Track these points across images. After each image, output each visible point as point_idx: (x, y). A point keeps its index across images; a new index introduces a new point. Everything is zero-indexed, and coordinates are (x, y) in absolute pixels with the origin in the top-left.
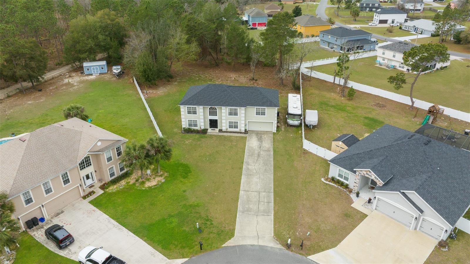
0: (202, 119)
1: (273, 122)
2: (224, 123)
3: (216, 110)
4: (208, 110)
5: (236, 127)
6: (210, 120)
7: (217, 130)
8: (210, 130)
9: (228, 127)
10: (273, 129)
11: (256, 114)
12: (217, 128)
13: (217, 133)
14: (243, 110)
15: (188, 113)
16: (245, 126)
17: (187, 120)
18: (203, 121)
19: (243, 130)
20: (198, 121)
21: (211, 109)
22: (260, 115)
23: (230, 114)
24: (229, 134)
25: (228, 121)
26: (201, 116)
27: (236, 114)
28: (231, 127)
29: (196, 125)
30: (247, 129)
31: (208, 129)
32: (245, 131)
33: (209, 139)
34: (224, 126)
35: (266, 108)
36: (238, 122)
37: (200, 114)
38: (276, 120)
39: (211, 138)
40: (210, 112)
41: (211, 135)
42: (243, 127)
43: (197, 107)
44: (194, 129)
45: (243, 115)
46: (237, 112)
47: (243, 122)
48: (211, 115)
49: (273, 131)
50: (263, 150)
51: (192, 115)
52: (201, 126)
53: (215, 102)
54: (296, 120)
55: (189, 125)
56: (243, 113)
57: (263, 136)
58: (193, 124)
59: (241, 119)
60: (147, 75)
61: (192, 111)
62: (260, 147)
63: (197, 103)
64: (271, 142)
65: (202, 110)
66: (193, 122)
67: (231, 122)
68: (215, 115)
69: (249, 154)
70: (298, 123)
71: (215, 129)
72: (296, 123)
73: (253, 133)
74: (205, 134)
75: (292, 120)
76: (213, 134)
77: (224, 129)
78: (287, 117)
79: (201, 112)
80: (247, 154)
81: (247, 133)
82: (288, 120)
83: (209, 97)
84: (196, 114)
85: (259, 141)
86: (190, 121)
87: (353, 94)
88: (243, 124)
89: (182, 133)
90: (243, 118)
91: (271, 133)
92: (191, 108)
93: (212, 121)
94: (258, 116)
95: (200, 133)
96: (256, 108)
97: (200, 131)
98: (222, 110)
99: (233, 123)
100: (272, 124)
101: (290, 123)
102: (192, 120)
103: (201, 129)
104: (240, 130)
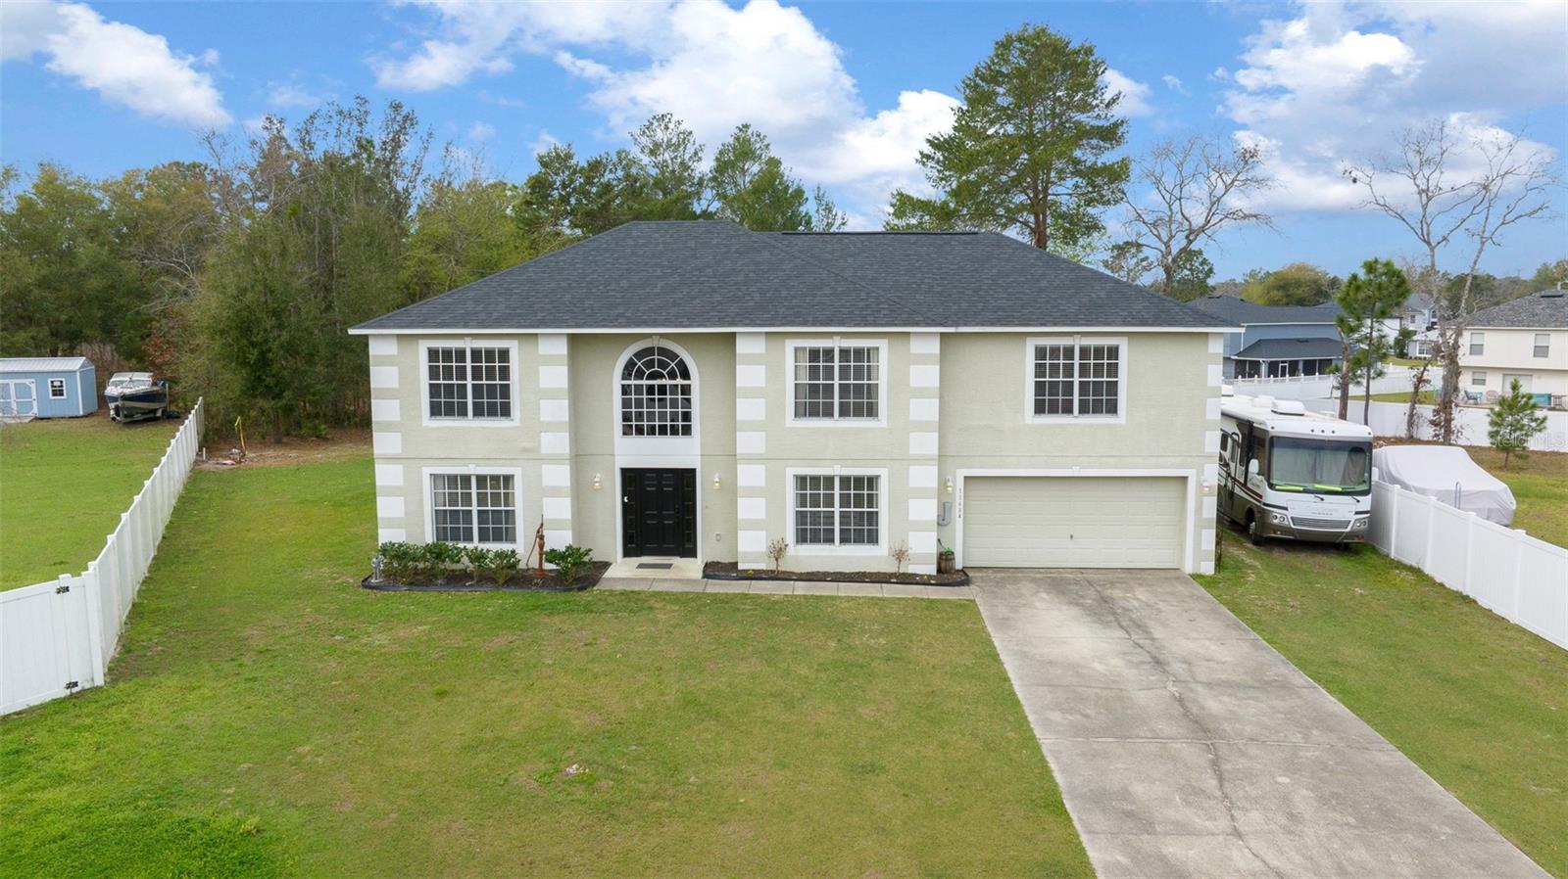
0: (554, 459)
1: (1185, 478)
2: (753, 492)
3: (686, 375)
4: (617, 382)
5: (863, 530)
6: (625, 472)
7: (689, 569)
8: (623, 570)
9: (790, 536)
10: (1181, 545)
11: (1039, 409)
12: (694, 555)
13: (695, 581)
14: (922, 359)
15: (435, 411)
16: (943, 521)
17: (427, 471)
18: (559, 475)
19: (922, 559)
20: (518, 483)
21: (640, 375)
22: (1068, 410)
23: (813, 402)
24: (801, 588)
25: (791, 472)
26: (549, 427)
27: (861, 402)
28: (811, 530)
29: (500, 526)
30: (953, 553)
31: (606, 565)
32: (943, 564)
33: (617, 618)
34: (754, 525)
35: (1123, 345)
36: (877, 477)
37: (545, 417)
38: (1210, 456)
39: (632, 611)
40: (626, 404)
41: (632, 592)
42: (920, 526)
43: (513, 346)
44: (478, 557)
45: (927, 410)
46: (869, 379)
47: (925, 477)
48: (640, 431)
49: (1189, 568)
50: (1209, 685)
51: (470, 423)
52: (542, 524)
53: (675, 304)
54: (1340, 489)
55: (437, 528)
56: (921, 393)
57: (1116, 593)
58: (475, 508)
59: (912, 451)
60: (256, 352)
61: (469, 382)
62: (1158, 663)
63: (520, 315)
64: (1228, 626)
65: (562, 372)
66: (474, 491)
67: (815, 480)
68: (674, 431)
69: (1078, 717)
70: (1357, 513)
71: (676, 561)
72: (1342, 512)
73: (1016, 581)
74: (581, 589)
75: (1305, 491)
76: (657, 587)
77: (751, 549)
78: (1258, 474)
79: (552, 394)
80: (1056, 716)
81: (962, 578)
82: (1271, 497)
83: (624, 283)
84: (506, 411)
85: (1106, 624)
86: (452, 480)
87: (1526, 428)
88: (921, 493)
89: (366, 584)
90: (926, 443)
91: (1178, 578)
92: (461, 354)
93: (649, 489)
94: (1049, 426)
95: (536, 584)
96: (1036, 348)
97: (537, 566)
98: (738, 368)
99: (837, 492)
100: (1172, 490)
101: (1292, 518)
102: (473, 470)
103: (547, 553)
104: (900, 555)
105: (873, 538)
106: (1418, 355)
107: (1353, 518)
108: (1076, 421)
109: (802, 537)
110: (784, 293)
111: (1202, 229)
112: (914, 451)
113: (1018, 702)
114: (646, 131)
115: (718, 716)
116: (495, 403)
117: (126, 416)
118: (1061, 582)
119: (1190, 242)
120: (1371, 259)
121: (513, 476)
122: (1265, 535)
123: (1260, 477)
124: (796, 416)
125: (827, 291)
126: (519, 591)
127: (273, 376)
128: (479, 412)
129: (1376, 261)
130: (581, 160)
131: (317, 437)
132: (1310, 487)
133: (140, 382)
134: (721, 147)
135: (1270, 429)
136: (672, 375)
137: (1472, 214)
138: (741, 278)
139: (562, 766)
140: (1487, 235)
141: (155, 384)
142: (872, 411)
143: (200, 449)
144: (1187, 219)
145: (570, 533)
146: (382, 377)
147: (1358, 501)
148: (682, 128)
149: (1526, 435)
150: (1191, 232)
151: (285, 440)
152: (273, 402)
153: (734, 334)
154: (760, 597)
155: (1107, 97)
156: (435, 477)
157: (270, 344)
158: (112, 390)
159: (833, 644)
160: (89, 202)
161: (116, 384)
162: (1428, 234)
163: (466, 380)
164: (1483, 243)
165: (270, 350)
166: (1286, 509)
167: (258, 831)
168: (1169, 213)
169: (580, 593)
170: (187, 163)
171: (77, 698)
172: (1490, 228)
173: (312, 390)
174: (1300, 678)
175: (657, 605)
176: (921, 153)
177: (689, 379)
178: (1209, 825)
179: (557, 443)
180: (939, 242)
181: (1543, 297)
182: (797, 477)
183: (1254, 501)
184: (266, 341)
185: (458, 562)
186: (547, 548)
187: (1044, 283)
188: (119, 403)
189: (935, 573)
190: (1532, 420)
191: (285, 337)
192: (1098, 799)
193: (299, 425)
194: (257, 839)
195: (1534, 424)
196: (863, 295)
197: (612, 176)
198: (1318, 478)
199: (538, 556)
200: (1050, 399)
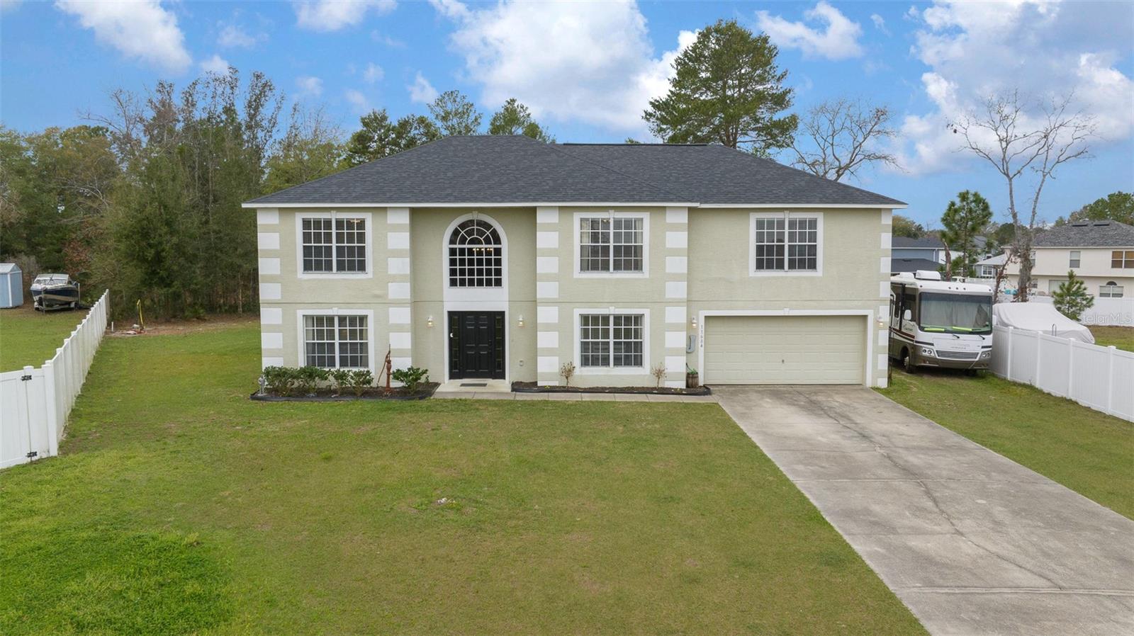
0: (399, 303)
1: (865, 317)
2: (549, 327)
3: (497, 241)
4: (446, 246)
5: (631, 355)
6: (451, 314)
7: (501, 387)
8: (449, 387)
9: (577, 361)
10: (864, 366)
11: (760, 265)
12: (502, 376)
13: (507, 393)
14: (675, 228)
15: (307, 266)
16: (690, 350)
17: (301, 313)
18: (402, 316)
19: (675, 377)
20: (371, 326)
21: (463, 241)
22: (781, 266)
23: (595, 259)
24: (587, 397)
25: (578, 312)
26: (394, 279)
27: (629, 258)
28: (592, 356)
29: (356, 354)
30: (697, 373)
31: (437, 385)
32: (690, 381)
33: (452, 415)
34: (550, 352)
35: (820, 218)
36: (642, 316)
37: (392, 271)
38: (883, 300)
39: (462, 411)
40: (453, 262)
41: (461, 400)
42: (674, 352)
43: (369, 218)
44: (341, 377)
45: (678, 265)
46: (635, 242)
47: (677, 315)
48: (463, 283)
49: (869, 383)
50: (907, 448)
51: (335, 276)
52: (390, 352)
53: (490, 187)
54: (971, 330)
55: (308, 357)
56: (675, 252)
57: (820, 398)
58: (337, 341)
59: (667, 296)
60: (153, 251)
61: (334, 245)
62: (864, 437)
63: (373, 194)
64: (908, 416)
65: (406, 236)
66: (336, 328)
67: (595, 319)
68: (489, 283)
69: (817, 467)
70: (983, 347)
71: (490, 381)
72: (972, 346)
73: (744, 392)
74: (421, 398)
75: (946, 332)
76: (477, 397)
77: (548, 370)
78: (910, 320)
79: (397, 254)
80: (801, 467)
81: (706, 391)
82: (922, 336)
83: (449, 174)
84: (362, 267)
85: (819, 416)
86: (319, 320)
87: (1079, 305)
88: (675, 327)
89: (254, 397)
90: (677, 290)
91: (862, 389)
92: (328, 224)
93: (469, 327)
94: (769, 278)
95: (386, 396)
96: (757, 221)
97: (385, 385)
98: (538, 234)
99: (611, 327)
100: (855, 327)
101: (937, 351)
102: (336, 311)
103: (394, 373)
104: (659, 374)
105: (638, 362)
106: (983, 275)
107: (980, 351)
108: (787, 274)
109: (585, 362)
110: (570, 181)
111: (847, 167)
112: (669, 295)
113: (769, 460)
114: (440, 103)
115: (545, 470)
116: (354, 260)
117: (47, 306)
118: (778, 392)
119: (839, 176)
120: (964, 190)
121: (367, 316)
122: (917, 365)
123: (914, 323)
124: (581, 269)
125: (603, 179)
126: (373, 400)
127: (165, 270)
128: (341, 267)
129: (967, 193)
130: (393, 120)
131: (197, 318)
132: (949, 328)
133: (60, 280)
134: (494, 115)
135: (919, 287)
136: (488, 241)
137: (1037, 154)
138: (537, 171)
139: (433, 499)
140: (1046, 171)
141: (70, 283)
142: (638, 266)
143: (109, 325)
144: (837, 159)
145: (410, 359)
146: (267, 240)
147: (984, 339)
148: (466, 101)
149: (1080, 310)
150: (840, 168)
151: (173, 320)
152: (165, 289)
153: (534, 210)
154: (558, 402)
155: (778, 74)
156: (306, 317)
157: (164, 246)
158: (36, 286)
159: (621, 428)
160: (18, 150)
161: (39, 282)
162: (1007, 170)
163: (331, 243)
164: (1044, 176)
165: (163, 250)
166: (932, 345)
167: (198, 543)
168: (824, 157)
169: (421, 401)
170: (92, 127)
171: (35, 463)
172: (1049, 166)
173: (195, 281)
174: (971, 444)
175: (480, 407)
176: (646, 112)
177: (500, 243)
178: (937, 528)
179: (401, 290)
180: (681, 151)
181: (1074, 226)
182: (581, 315)
183: (909, 341)
184: (160, 243)
185: (326, 379)
186: (393, 369)
187: (759, 177)
188: (42, 296)
189: (685, 388)
190: (1084, 300)
191: (175, 240)
192: (849, 514)
193: (182, 310)
194: (198, 549)
195: (1084, 302)
196: (629, 182)
197: (417, 132)
198: (954, 322)
199: (386, 376)
200: (768, 257)
